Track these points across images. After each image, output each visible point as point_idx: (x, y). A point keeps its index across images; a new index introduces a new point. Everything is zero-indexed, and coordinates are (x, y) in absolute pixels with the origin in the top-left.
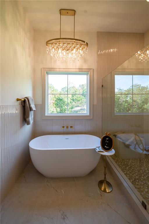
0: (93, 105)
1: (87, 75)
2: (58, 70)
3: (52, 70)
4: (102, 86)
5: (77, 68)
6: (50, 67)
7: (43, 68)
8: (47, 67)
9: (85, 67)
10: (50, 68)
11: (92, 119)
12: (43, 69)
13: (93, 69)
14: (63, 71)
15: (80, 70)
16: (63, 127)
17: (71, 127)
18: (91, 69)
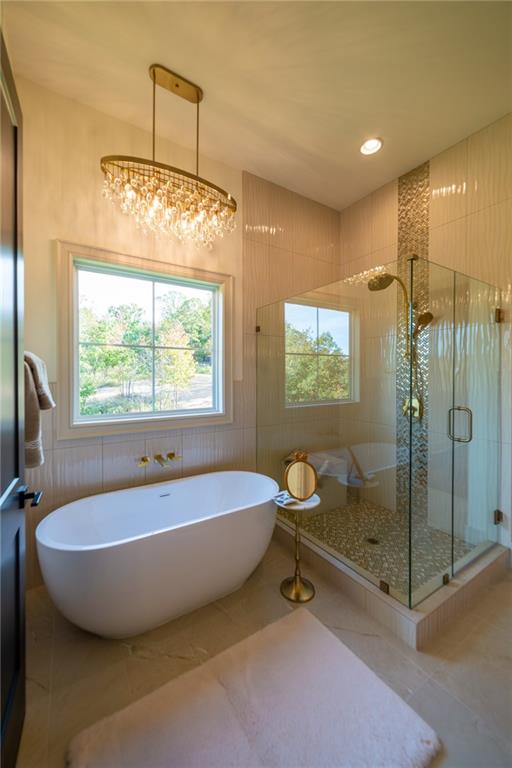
0: (234, 382)
1: (214, 291)
2: (123, 259)
3: (102, 255)
4: (258, 329)
5: (189, 264)
6: (91, 244)
7: (64, 242)
8: (76, 241)
9: (211, 266)
10: (90, 248)
11: (230, 424)
12: (59, 245)
13: (234, 279)
14: (142, 269)
15: (198, 273)
16: (144, 460)
17: (171, 456)
18: (229, 276)
